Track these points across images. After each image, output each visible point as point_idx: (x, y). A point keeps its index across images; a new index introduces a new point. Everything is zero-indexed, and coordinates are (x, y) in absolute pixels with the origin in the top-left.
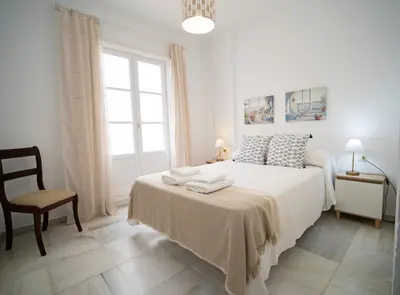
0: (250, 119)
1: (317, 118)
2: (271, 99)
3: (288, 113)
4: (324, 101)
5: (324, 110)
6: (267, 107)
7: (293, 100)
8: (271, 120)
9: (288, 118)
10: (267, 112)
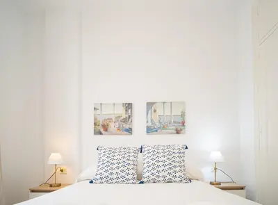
0: (101, 128)
1: (178, 132)
2: (129, 106)
3: (150, 124)
4: (183, 115)
5: (183, 124)
6: (124, 116)
7: (155, 111)
8: (130, 131)
9: (149, 130)
10: (125, 121)
